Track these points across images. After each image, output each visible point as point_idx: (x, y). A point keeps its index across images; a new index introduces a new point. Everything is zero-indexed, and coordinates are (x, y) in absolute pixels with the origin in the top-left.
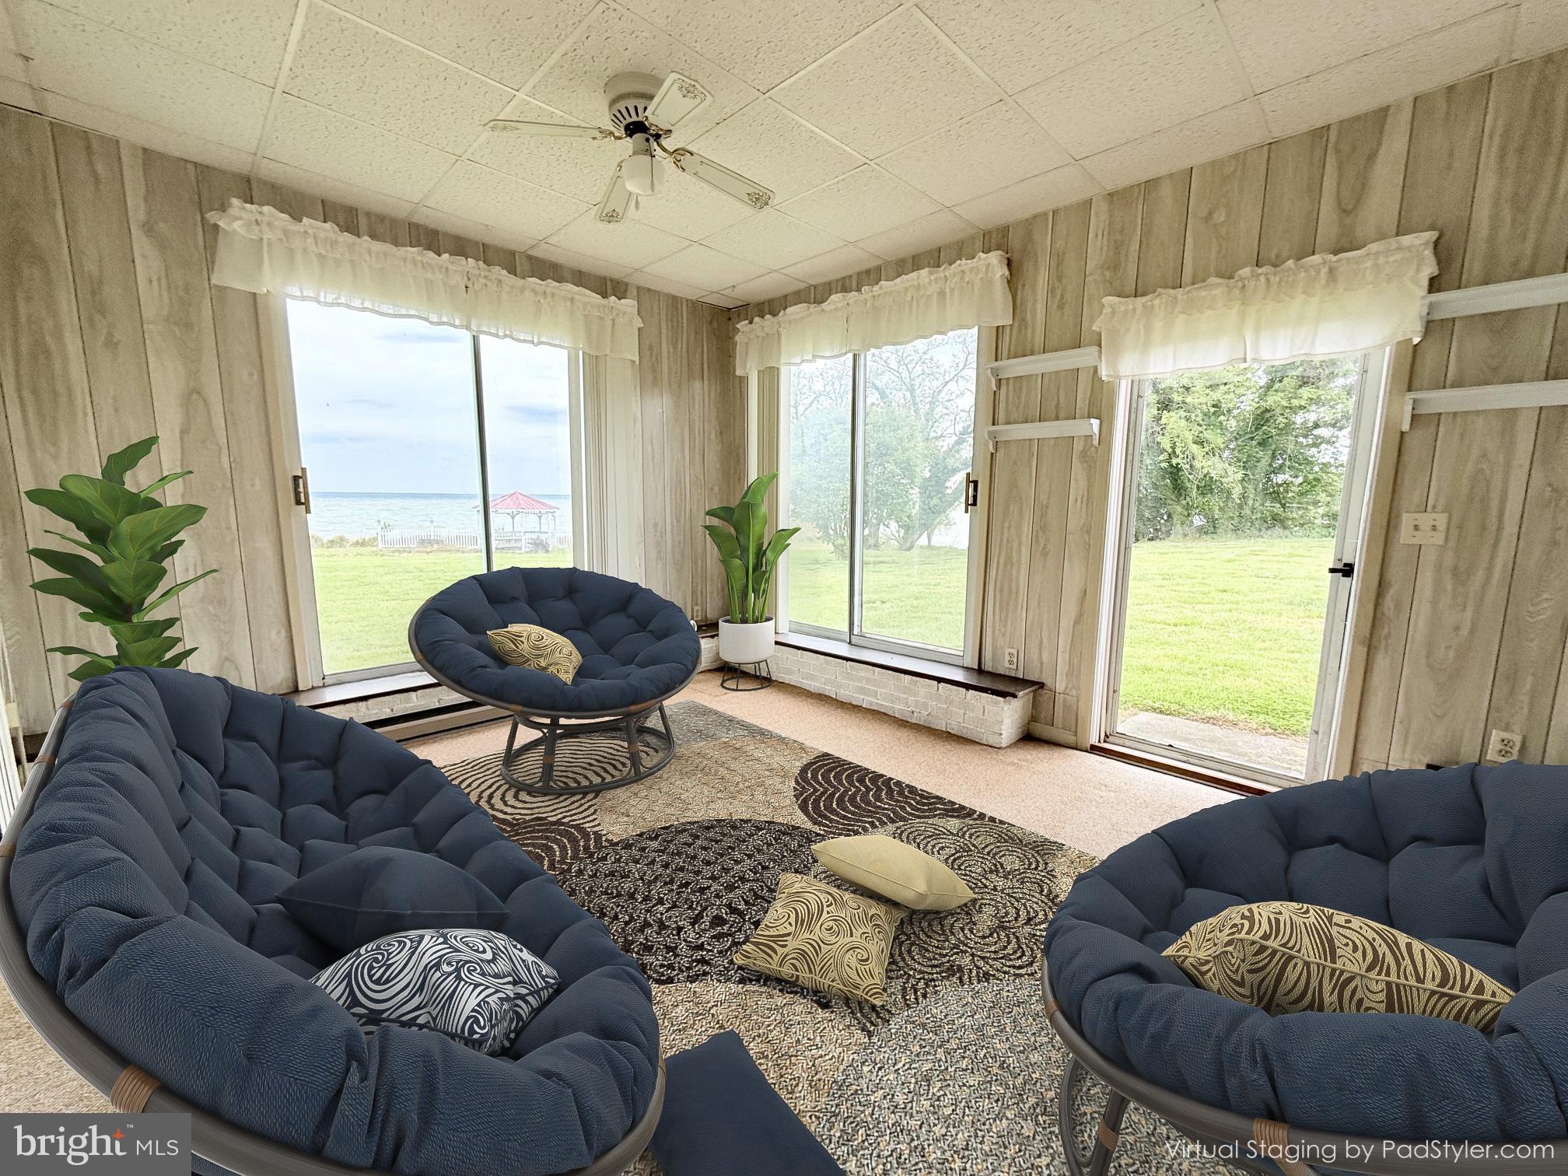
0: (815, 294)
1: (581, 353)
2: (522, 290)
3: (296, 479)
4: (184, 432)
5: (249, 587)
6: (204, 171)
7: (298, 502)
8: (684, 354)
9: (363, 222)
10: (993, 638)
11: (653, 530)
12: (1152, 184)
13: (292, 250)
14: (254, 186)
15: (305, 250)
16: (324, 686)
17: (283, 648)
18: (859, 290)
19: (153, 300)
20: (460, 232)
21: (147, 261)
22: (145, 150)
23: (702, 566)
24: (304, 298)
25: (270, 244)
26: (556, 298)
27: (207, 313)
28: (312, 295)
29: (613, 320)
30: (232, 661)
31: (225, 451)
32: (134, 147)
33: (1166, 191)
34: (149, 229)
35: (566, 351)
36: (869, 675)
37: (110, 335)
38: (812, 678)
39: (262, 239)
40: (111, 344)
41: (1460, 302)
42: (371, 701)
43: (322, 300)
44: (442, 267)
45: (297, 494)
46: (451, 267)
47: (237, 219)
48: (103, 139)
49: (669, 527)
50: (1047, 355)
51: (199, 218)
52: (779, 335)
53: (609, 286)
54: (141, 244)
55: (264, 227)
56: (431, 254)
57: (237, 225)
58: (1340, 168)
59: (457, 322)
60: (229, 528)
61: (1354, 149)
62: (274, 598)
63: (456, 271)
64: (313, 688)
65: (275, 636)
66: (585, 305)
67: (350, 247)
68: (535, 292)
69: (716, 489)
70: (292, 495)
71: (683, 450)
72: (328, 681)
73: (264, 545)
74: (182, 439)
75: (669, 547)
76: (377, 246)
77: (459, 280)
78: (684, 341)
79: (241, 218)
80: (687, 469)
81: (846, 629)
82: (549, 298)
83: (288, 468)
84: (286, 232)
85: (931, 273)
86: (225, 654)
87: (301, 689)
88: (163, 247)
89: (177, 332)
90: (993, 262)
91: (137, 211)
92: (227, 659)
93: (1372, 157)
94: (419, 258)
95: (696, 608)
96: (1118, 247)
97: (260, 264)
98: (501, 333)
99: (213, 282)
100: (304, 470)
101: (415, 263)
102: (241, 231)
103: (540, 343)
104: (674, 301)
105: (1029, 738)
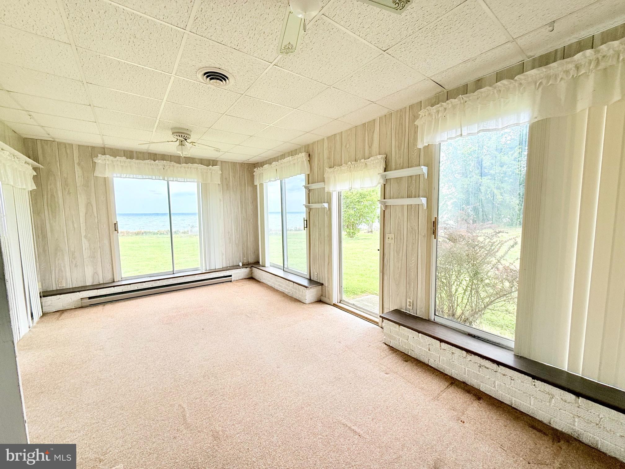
0: (269, 161)
1: (200, 183)
2: (181, 167)
3: (115, 224)
4: (86, 214)
5: (102, 253)
6: (93, 148)
7: (116, 230)
8: (238, 180)
9: (135, 154)
10: (313, 270)
11: (228, 234)
12: (335, 135)
13: (114, 165)
14: (106, 149)
15: (117, 165)
16: (122, 280)
17: (111, 270)
18: (278, 161)
19: (79, 181)
20: (163, 153)
21: (78, 171)
22: (79, 145)
23: (246, 245)
24: (117, 177)
25: (108, 164)
26: (192, 168)
27: (93, 182)
28: (119, 176)
29: (211, 173)
30: (96, 273)
31: (96, 218)
32: (76, 145)
33: (338, 137)
34: (79, 164)
35: (196, 183)
36: (280, 280)
37: (69, 191)
38: (269, 281)
39: (106, 164)
40: (69, 193)
41: (391, 174)
42: (131, 285)
43: (122, 176)
44: (156, 164)
45: (115, 228)
46: (159, 164)
47: (99, 159)
48: (69, 144)
49: (233, 233)
50: (318, 184)
51: (91, 160)
52: (263, 173)
53: (210, 162)
54: (77, 168)
55: (106, 160)
56: (153, 161)
57: (99, 161)
58: (368, 135)
59: (161, 178)
60: (97, 238)
61: (370, 130)
62: (108, 256)
63: (160, 165)
64: (119, 281)
65: (109, 267)
66: (201, 169)
67: (130, 163)
68: (185, 167)
69: (251, 220)
70: (114, 229)
71: (238, 208)
72: (123, 279)
73: (106, 242)
74: (85, 215)
75: (234, 239)
76: (137, 161)
77: (161, 167)
78: (238, 176)
79: (101, 159)
80: (240, 215)
81: (282, 265)
82: (189, 169)
83: (113, 221)
84: (112, 161)
85: (292, 158)
86: (95, 271)
87: (115, 281)
88: (82, 168)
89: (85, 189)
90: (303, 156)
91: (76, 161)
92: (95, 273)
93: (373, 132)
94: (149, 163)
95: (244, 258)
96: (330, 152)
97: (105, 169)
98: (174, 180)
99: (94, 175)
100: (117, 222)
101: (148, 164)
102: (101, 162)
103: (187, 181)
104: (234, 164)
105: (320, 301)
